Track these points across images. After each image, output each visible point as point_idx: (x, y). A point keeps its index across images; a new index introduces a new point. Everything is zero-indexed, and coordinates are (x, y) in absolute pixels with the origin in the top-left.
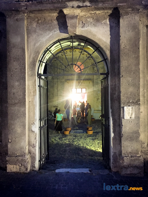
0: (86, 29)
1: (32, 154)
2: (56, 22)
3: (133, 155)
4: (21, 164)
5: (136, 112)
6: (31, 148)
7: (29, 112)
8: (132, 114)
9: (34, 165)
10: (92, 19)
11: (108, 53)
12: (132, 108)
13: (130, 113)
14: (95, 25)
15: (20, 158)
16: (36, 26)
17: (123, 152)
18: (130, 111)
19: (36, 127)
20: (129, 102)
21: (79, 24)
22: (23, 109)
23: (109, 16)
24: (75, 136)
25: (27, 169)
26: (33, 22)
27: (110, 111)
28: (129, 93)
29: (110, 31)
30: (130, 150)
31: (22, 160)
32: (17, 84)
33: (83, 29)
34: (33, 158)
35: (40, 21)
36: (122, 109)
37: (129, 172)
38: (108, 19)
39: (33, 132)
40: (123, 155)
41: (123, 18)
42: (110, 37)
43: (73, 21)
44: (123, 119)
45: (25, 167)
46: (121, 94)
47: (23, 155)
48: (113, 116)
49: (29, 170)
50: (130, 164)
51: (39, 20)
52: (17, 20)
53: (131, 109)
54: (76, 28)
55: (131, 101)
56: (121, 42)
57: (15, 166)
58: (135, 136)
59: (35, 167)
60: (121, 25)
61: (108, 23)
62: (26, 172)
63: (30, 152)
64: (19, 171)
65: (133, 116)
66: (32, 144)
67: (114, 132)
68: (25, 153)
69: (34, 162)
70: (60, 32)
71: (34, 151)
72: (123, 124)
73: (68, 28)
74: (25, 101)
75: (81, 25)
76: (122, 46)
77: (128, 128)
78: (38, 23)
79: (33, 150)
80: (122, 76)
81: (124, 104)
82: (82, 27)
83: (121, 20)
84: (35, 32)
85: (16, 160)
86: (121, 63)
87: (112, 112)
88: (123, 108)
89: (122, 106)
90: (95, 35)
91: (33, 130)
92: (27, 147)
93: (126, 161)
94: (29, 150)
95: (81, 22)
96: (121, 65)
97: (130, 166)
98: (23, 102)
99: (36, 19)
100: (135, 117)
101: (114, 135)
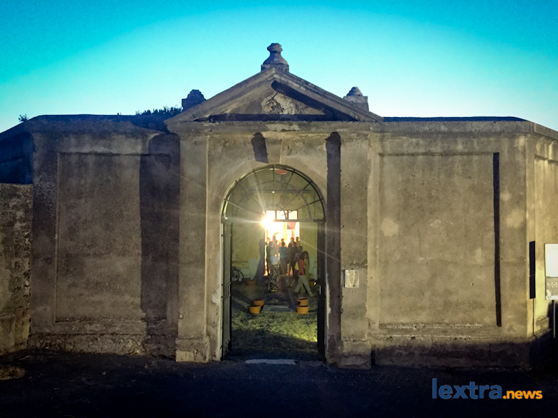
0: (294, 157)
1: (212, 337)
2: (250, 147)
3: (356, 338)
4: (197, 351)
5: (361, 278)
6: (210, 327)
7: (208, 274)
8: (356, 281)
9: (215, 353)
10: (301, 143)
11: (324, 192)
12: (356, 272)
13: (354, 278)
14: (306, 153)
15: (196, 342)
16: (222, 151)
17: (343, 335)
18: (354, 277)
19: (217, 298)
20: (352, 264)
21: (283, 149)
22: (200, 271)
23: (326, 139)
24: (273, 317)
25: (205, 358)
26: (218, 145)
27: (327, 275)
28: (353, 251)
29: (328, 162)
30: (352, 332)
31: (199, 344)
32: (193, 234)
33: (290, 157)
34: (213, 343)
35: (228, 144)
36: (342, 273)
37: (350, 363)
38: (325, 144)
39: (214, 304)
40: (342, 338)
41: (345, 146)
42: (327, 169)
43: (276, 147)
44: (343, 288)
45: (202, 354)
46: (342, 253)
47: (200, 337)
48: (330, 282)
49: (207, 360)
50: (352, 352)
51: (226, 142)
52: (196, 143)
53: (354, 274)
54: (279, 157)
55: (355, 263)
56: (341, 179)
57: (188, 353)
58: (359, 312)
59: (215, 356)
60: (342, 155)
61: (325, 149)
62: (203, 362)
63: (208, 334)
64: (192, 360)
65: (358, 284)
66: (212, 322)
67: (331, 306)
68: (202, 335)
69: (215, 349)
70: (257, 160)
71: (214, 332)
72: (343, 294)
73: (268, 156)
74: (204, 259)
75: (286, 152)
76: (343, 184)
77: (350, 301)
78: (224, 146)
79: (213, 330)
80: (343, 226)
81: (345, 266)
82: (288, 155)
83: (342, 149)
84: (220, 158)
85: (189, 344)
86: (342, 208)
87: (329, 277)
88: (344, 271)
89: (342, 268)
90: (305, 166)
91: (214, 301)
92: (205, 326)
93: (347, 347)
94: (207, 330)
95: (287, 147)
96: (342, 211)
97: (351, 354)
98: (200, 261)
99: (223, 142)
100: (360, 285)
101: (332, 310)
